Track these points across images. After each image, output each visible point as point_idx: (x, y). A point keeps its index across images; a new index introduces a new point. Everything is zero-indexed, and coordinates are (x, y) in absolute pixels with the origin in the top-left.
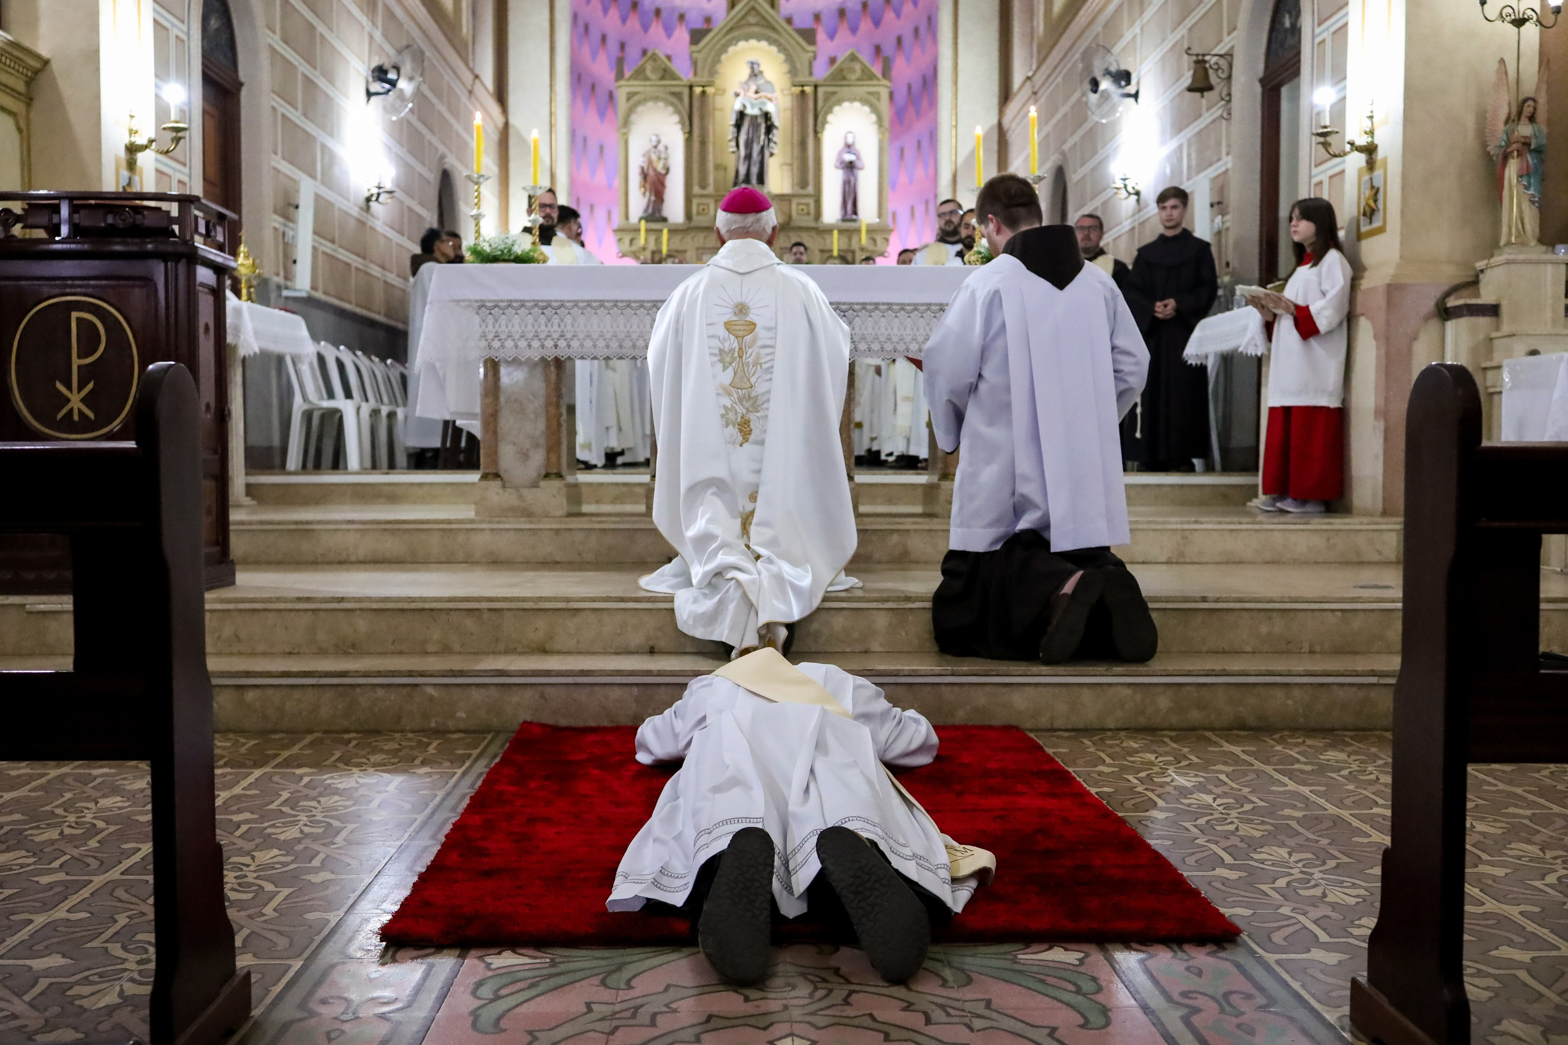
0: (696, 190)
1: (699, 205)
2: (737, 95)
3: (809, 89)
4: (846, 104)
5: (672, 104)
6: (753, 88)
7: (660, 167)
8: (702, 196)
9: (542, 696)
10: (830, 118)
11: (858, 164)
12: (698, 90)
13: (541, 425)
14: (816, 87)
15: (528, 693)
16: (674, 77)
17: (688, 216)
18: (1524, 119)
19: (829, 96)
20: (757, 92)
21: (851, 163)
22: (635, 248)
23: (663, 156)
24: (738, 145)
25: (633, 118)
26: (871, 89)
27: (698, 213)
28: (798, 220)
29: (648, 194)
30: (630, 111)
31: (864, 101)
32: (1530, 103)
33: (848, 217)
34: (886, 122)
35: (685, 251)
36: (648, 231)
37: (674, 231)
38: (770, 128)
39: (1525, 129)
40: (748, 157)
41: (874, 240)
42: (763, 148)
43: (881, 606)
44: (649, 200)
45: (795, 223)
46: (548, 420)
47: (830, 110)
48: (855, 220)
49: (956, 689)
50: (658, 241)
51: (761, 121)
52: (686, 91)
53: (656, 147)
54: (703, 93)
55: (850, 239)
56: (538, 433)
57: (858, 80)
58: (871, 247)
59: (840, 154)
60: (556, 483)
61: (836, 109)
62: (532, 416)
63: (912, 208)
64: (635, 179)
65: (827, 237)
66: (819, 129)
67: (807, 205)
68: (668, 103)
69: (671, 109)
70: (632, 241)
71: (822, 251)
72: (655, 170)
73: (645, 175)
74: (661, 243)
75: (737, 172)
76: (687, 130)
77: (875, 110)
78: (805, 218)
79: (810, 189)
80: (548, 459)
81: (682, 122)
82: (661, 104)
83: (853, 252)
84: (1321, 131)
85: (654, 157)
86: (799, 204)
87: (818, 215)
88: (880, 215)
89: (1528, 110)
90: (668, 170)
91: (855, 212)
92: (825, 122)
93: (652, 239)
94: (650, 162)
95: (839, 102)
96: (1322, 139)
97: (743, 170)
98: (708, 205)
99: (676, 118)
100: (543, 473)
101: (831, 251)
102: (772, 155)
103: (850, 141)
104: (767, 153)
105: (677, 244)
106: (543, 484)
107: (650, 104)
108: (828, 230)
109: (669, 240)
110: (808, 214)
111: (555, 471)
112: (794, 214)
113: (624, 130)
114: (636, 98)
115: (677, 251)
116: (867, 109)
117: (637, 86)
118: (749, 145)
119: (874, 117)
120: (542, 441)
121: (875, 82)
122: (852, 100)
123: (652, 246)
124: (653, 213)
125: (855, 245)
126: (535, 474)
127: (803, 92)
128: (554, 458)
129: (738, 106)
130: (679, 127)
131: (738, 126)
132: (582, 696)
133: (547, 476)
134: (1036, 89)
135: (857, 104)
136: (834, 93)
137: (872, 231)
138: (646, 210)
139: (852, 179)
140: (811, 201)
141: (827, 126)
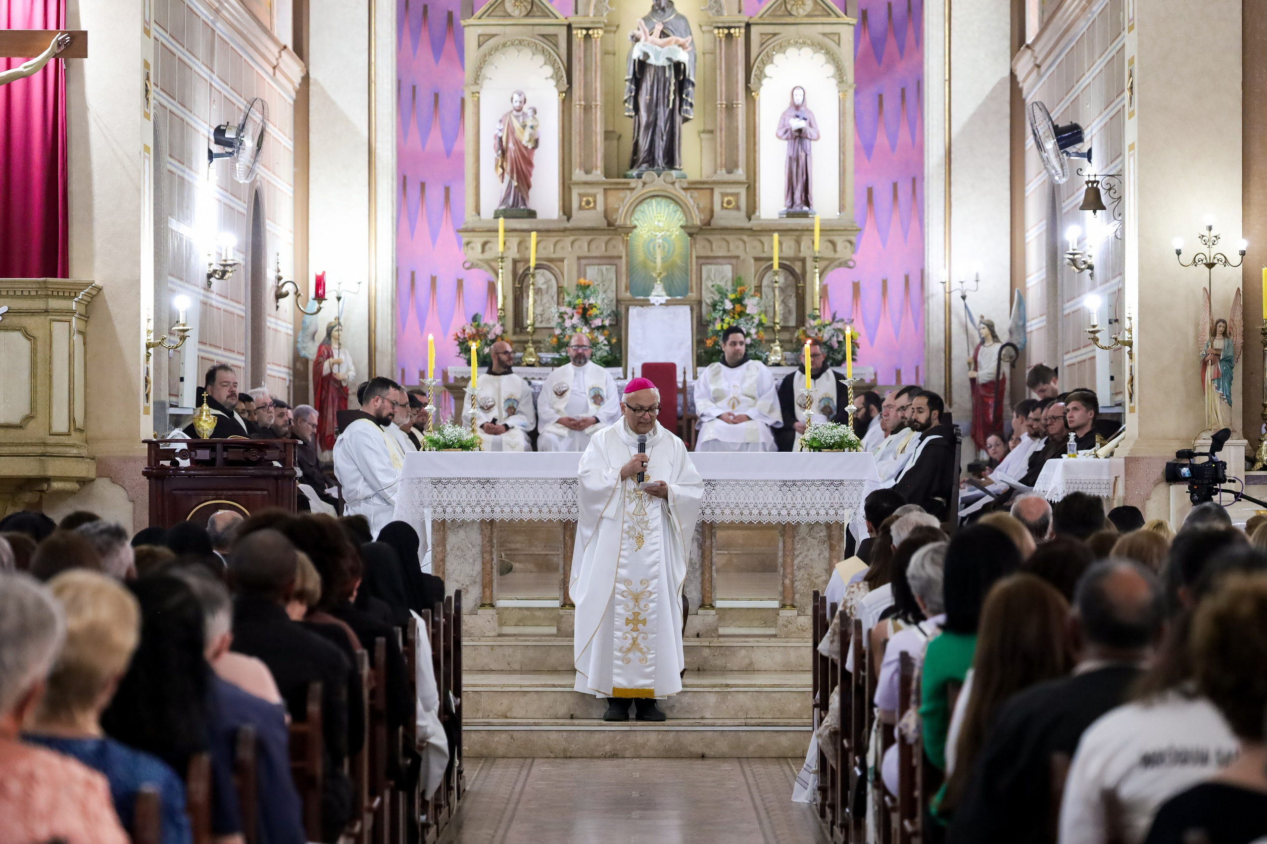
0: (578, 174)
1: (581, 196)
2: (636, 40)
3: (739, 33)
4: (792, 52)
5: (543, 51)
6: (659, 28)
7: (525, 139)
8: (586, 183)
9: (512, 738)
10: (769, 70)
11: (810, 131)
12: (579, 34)
13: (478, 567)
14: (748, 26)
15: (504, 736)
16: (546, 14)
17: (566, 211)
18: (1219, 336)
19: (767, 38)
20: (663, 34)
21: (800, 131)
22: (488, 255)
23: (529, 123)
24: (636, 109)
25: (488, 71)
26: (828, 29)
27: (581, 208)
28: (724, 217)
29: (507, 177)
30: (483, 62)
31: (817, 46)
32: (1221, 324)
33: (797, 209)
34: (850, 77)
35: (562, 260)
36: (506, 231)
37: (545, 232)
38: (682, 84)
39: (1219, 343)
40: (652, 125)
41: (833, 243)
42: (672, 112)
43: (711, 690)
44: (510, 186)
45: (718, 222)
46: (483, 564)
47: (769, 59)
48: (805, 215)
49: (748, 733)
50: (523, 245)
51: (670, 74)
52: (563, 31)
53: (519, 110)
54: (587, 37)
55: (798, 242)
56: (474, 574)
57: (809, 16)
58: (829, 254)
59: (784, 118)
60: (490, 612)
61: (778, 58)
62: (471, 560)
63: (895, 185)
64: (489, 155)
65: (765, 239)
66: (752, 85)
67: (736, 195)
68: (536, 50)
69: (540, 59)
70: (484, 245)
71: (757, 259)
72: (517, 143)
73: (503, 152)
74: (527, 248)
75: (636, 145)
76: (565, 87)
77: (833, 59)
78: (735, 213)
79: (740, 174)
80: (484, 592)
81: (556, 76)
82: (527, 53)
83: (803, 261)
84: (1092, 329)
85: (517, 125)
86: (723, 195)
87: (752, 209)
88: (842, 208)
89: (1220, 329)
90: (536, 142)
91: (807, 203)
92: (761, 76)
93: (514, 241)
94: (511, 131)
95: (782, 48)
96: (1092, 336)
97: (644, 145)
98: (594, 196)
99: (549, 71)
100: (479, 604)
101: (771, 259)
102: (686, 120)
103: (798, 99)
104: (678, 119)
105: (549, 251)
106: (480, 611)
107: (512, 52)
108: (767, 230)
109: (538, 243)
110: (738, 208)
111: (488, 602)
112: (717, 207)
113: (475, 88)
114: (492, 42)
115: (550, 260)
116: (820, 58)
117: (491, 24)
118: (652, 108)
119: (830, 69)
120: (479, 579)
121: (833, 19)
122: (800, 44)
123: (513, 253)
124: (515, 204)
125: (805, 252)
126: (473, 605)
127: (729, 36)
128: (488, 593)
129: (637, 54)
130: (552, 83)
131: (637, 80)
132: (534, 737)
133: (483, 605)
134: (1038, 62)
135: (807, 51)
136: (775, 35)
137: (828, 231)
138: (504, 201)
139: (802, 155)
140: (743, 191)
141: (765, 82)
